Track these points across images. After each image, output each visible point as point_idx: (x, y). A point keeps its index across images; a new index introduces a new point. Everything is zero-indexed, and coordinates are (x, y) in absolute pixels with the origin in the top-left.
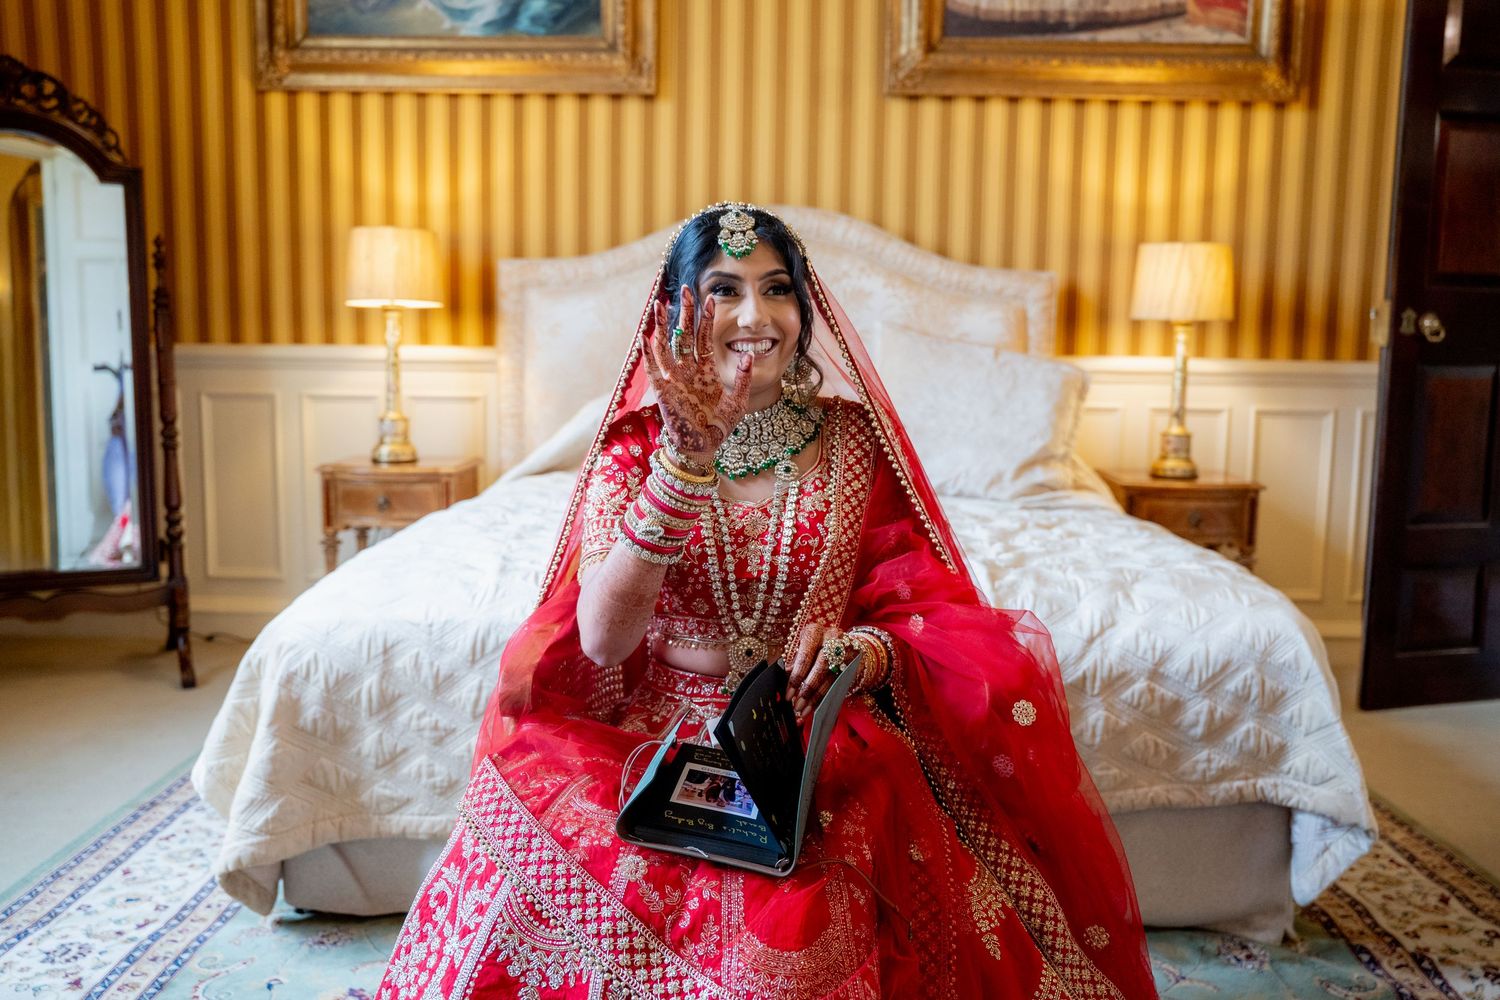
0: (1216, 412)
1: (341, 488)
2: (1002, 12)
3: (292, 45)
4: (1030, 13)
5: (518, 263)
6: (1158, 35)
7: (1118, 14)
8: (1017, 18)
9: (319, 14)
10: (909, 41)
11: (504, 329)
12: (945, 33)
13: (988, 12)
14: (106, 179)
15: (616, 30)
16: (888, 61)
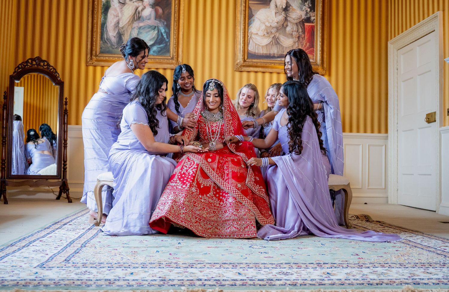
2: (261, 53)
3: (96, 56)
4: (267, 54)
8: (264, 55)
9: (103, 49)
10: (240, 59)
12: (248, 58)
13: (257, 53)
14: (56, 84)
15: (173, 55)
16: (235, 63)
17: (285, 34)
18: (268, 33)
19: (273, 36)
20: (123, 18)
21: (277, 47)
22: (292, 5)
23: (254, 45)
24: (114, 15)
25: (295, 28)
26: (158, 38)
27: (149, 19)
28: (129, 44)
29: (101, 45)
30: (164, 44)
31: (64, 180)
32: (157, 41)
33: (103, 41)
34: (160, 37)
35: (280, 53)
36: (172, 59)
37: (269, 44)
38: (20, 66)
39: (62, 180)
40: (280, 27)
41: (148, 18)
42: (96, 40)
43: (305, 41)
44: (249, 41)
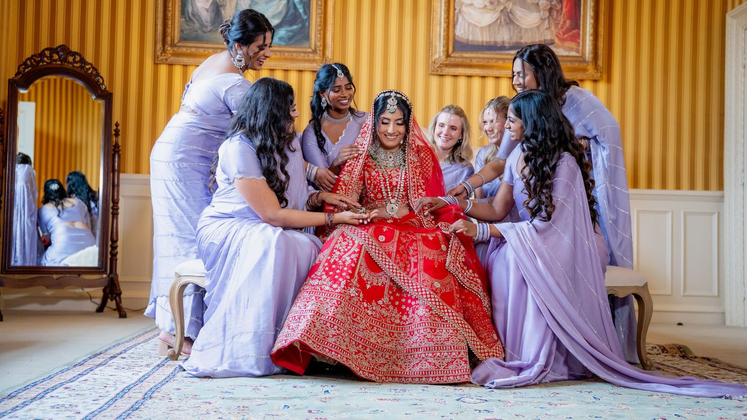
2: (478, 41)
3: (173, 45)
4: (490, 42)
7: (526, 43)
8: (484, 44)
9: (185, 32)
10: (440, 52)
13: (472, 41)
14: (99, 97)
15: (315, 45)
16: (430, 60)
17: (524, 4)
18: (491, 3)
19: (502, 7)
21: (509, 29)
23: (466, 25)
26: (287, 12)
28: (236, 21)
29: (181, 26)
30: (300, 25)
31: (111, 276)
32: (287, 19)
33: (185, 18)
34: (292, 11)
35: (514, 41)
36: (314, 52)
37: (493, 23)
38: (29, 62)
39: (108, 276)
42: (173, 16)
43: (562, 16)
44: (456, 19)
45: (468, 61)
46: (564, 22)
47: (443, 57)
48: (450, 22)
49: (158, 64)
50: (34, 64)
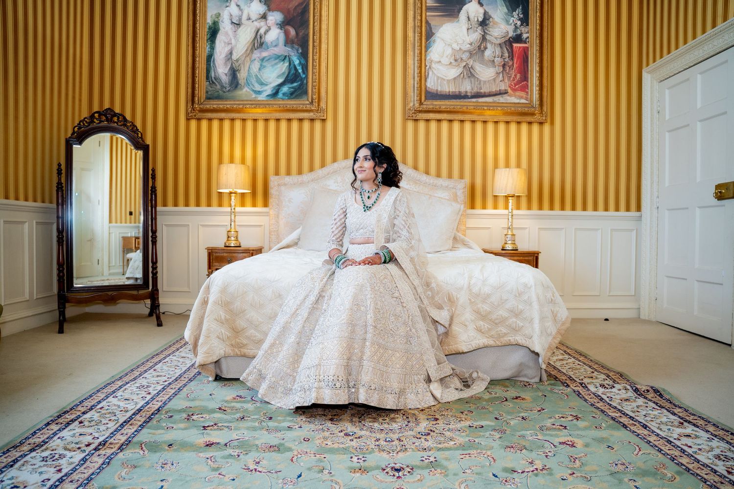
0: (525, 228)
1: (214, 254)
2: (446, 91)
3: (200, 104)
4: (455, 92)
5: (277, 177)
6: (499, 100)
7: (485, 93)
8: (451, 94)
9: (209, 93)
10: (414, 101)
11: (272, 201)
12: (426, 99)
13: (440, 91)
14: (139, 149)
15: (312, 97)
16: (407, 108)
17: (482, 61)
18: (456, 60)
19: (464, 64)
20: (237, 46)
21: (471, 81)
22: (492, 16)
23: (435, 78)
24: (225, 43)
25: (498, 51)
26: (289, 73)
27: (276, 46)
29: (206, 88)
30: (299, 83)
31: (153, 290)
32: (289, 78)
33: (209, 82)
34: (293, 71)
35: (475, 91)
36: (311, 103)
37: (458, 76)
38: (82, 124)
39: (151, 291)
40: (474, 50)
41: (274, 44)
42: (200, 81)
43: (514, 70)
44: (427, 74)
45: (437, 107)
46: (515, 76)
47: (417, 105)
48: (422, 76)
49: (189, 119)
50: (86, 124)
